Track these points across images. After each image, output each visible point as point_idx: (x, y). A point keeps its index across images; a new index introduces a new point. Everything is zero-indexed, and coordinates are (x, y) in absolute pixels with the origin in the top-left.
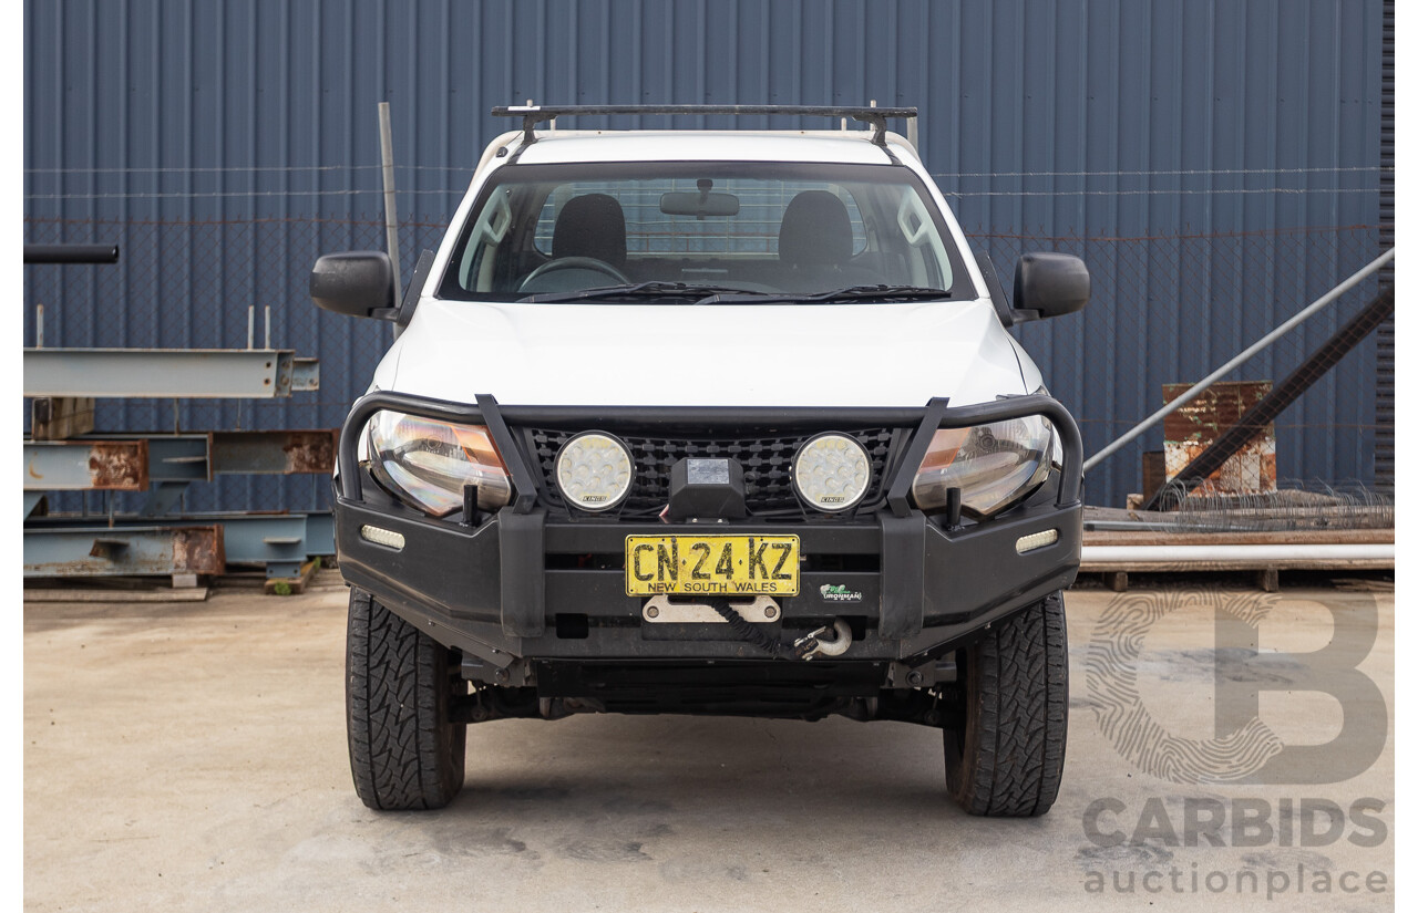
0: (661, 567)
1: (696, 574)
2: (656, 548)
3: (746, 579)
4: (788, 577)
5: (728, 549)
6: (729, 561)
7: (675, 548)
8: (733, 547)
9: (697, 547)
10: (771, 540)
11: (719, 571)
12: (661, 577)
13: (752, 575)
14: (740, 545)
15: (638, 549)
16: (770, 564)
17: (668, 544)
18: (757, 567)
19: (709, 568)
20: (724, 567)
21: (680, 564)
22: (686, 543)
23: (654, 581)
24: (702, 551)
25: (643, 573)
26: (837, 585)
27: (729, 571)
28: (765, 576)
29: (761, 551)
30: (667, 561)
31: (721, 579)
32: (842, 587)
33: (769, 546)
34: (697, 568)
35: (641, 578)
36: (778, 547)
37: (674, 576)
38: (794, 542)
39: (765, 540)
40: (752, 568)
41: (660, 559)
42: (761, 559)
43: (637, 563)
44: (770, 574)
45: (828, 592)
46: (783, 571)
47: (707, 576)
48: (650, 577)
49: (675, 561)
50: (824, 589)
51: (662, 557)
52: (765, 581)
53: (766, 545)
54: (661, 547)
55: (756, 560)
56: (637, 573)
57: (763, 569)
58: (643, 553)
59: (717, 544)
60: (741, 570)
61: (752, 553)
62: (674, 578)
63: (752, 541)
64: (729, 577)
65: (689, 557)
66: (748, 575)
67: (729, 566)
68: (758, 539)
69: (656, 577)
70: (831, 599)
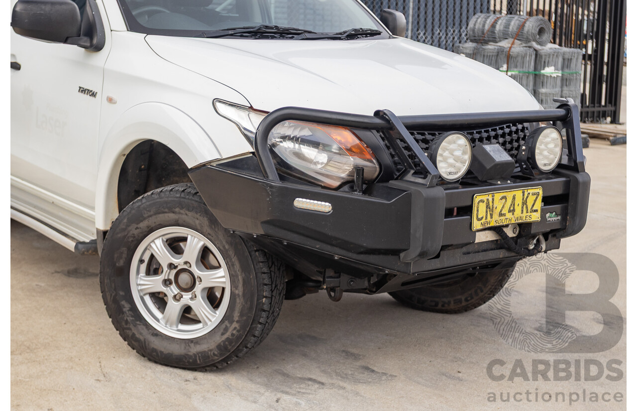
0: (487, 212)
1: (501, 215)
2: (485, 201)
3: (520, 215)
4: (536, 211)
5: (514, 198)
6: (514, 205)
7: (493, 200)
8: (516, 197)
9: (502, 198)
10: (531, 191)
11: (510, 211)
12: (486, 218)
13: (522, 213)
14: (518, 194)
15: (478, 203)
16: (530, 205)
17: (490, 198)
18: (525, 206)
19: (505, 211)
20: (512, 209)
21: (494, 208)
22: (498, 196)
23: (483, 220)
24: (504, 200)
25: (480, 217)
26: (552, 213)
27: (514, 210)
28: (527, 212)
29: (527, 197)
30: (489, 208)
31: (509, 215)
32: (554, 213)
33: (531, 194)
34: (501, 211)
35: (479, 220)
36: (534, 194)
37: (491, 216)
38: (540, 190)
39: (529, 191)
40: (522, 208)
42: (526, 202)
43: (478, 211)
44: (529, 211)
45: (549, 217)
46: (534, 208)
47: (504, 215)
48: (482, 218)
49: (493, 207)
50: (548, 215)
51: (488, 207)
52: (528, 214)
53: (529, 193)
54: (488, 200)
55: (525, 203)
56: (477, 216)
57: (527, 207)
58: (481, 204)
59: (509, 195)
60: (518, 209)
61: (523, 199)
62: (491, 218)
63: (523, 193)
64: (513, 214)
65: (498, 205)
66: (521, 212)
67: (514, 208)
68: (526, 191)
69: (484, 218)
70: (550, 221)
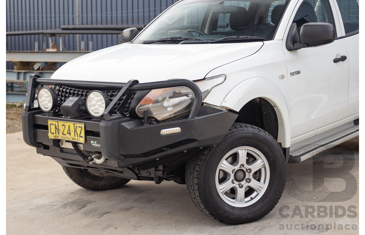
0: (56, 130)
1: (63, 134)
2: (54, 125)
3: (74, 137)
4: (82, 137)
5: (69, 127)
6: (70, 130)
7: (58, 125)
9: (63, 125)
12: (56, 134)
14: (71, 124)
15: (50, 124)
17: (57, 124)
18: (76, 132)
19: (65, 132)
20: (69, 132)
21: (60, 130)
22: (61, 123)
23: (54, 135)
24: (64, 127)
25: (52, 132)
26: (95, 141)
27: (70, 134)
29: (76, 128)
31: (68, 136)
32: (96, 142)
33: (78, 127)
34: (63, 132)
35: (52, 134)
36: (80, 127)
38: (83, 125)
40: (75, 133)
41: (55, 128)
43: (50, 127)
44: (79, 136)
46: (81, 135)
47: (65, 135)
49: (58, 129)
50: (92, 142)
52: (78, 138)
53: (77, 126)
54: (55, 124)
57: (77, 134)
58: (52, 125)
59: (67, 124)
60: (73, 133)
61: (74, 128)
62: (59, 134)
63: (74, 125)
64: (70, 135)
65: (61, 128)
66: (74, 135)
67: (70, 132)
68: (75, 124)
69: (55, 133)
70: (94, 145)
